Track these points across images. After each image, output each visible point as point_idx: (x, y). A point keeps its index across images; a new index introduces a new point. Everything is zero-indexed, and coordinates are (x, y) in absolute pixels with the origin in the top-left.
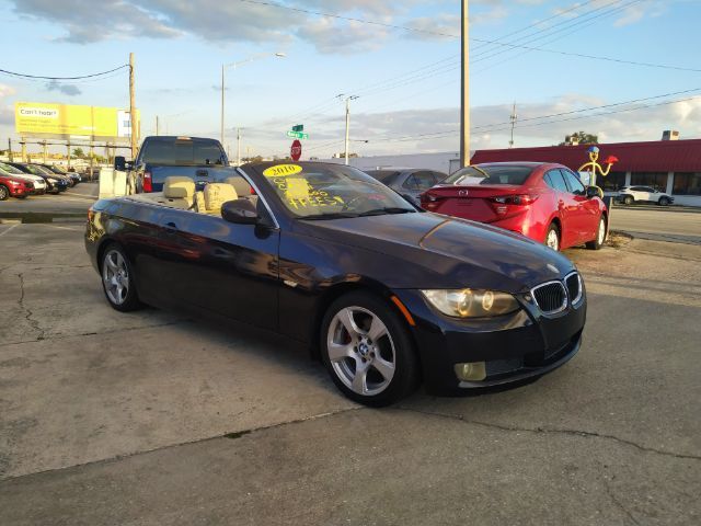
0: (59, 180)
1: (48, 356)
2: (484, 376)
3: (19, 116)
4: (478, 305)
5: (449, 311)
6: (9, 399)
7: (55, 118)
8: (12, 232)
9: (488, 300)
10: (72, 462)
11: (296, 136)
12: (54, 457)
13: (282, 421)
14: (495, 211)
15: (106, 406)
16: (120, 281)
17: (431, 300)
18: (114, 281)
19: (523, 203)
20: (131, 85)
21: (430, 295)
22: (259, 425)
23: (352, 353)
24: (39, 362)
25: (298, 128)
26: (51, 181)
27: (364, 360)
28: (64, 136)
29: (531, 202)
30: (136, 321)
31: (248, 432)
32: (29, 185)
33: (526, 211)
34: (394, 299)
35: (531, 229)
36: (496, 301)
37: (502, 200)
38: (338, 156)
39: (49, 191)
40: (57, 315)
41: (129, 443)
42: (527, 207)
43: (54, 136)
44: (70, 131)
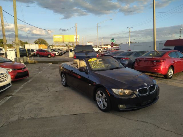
0: (61, 53)
1: (49, 96)
2: (125, 108)
3: (54, 38)
4: (124, 93)
5: (117, 93)
6: (40, 104)
7: (61, 38)
8: (49, 66)
9: (127, 92)
10: (47, 116)
11: (112, 41)
12: (45, 115)
13: (85, 113)
14: (153, 64)
15: (56, 107)
16: (64, 80)
17: (114, 91)
18: (63, 80)
19: (161, 62)
20: (76, 31)
21: (114, 90)
22: (80, 113)
23: (100, 100)
24: (47, 97)
25: (113, 39)
26: (60, 53)
27: (103, 102)
28: (63, 42)
29: (163, 62)
30: (67, 89)
31: (78, 114)
32: (55, 54)
33: (162, 64)
34: (106, 90)
35: (163, 69)
36: (129, 92)
37: (155, 61)
38: (127, 43)
39: (59, 55)
40: (53, 87)
41: (57, 114)
42: (162, 63)
43: (61, 42)
44: (64, 41)
